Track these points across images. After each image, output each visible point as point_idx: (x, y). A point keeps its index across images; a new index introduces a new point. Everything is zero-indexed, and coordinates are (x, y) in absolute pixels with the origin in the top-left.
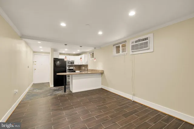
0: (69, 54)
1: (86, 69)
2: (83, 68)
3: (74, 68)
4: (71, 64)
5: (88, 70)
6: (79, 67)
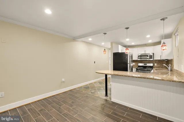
1: (170, 68)
2: (164, 65)
3: (156, 64)
5: (173, 70)
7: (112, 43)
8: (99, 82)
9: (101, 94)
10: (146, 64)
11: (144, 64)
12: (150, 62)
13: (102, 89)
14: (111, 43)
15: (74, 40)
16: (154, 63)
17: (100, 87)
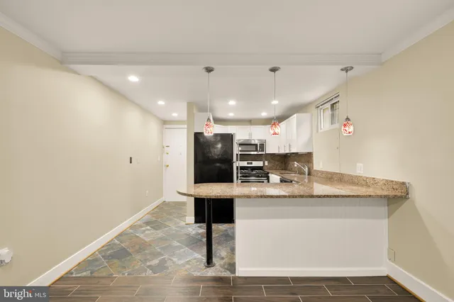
0: (250, 122)
1: (306, 170)
2: (296, 164)
3: (266, 163)
4: (256, 150)
5: (313, 173)
6: (283, 161)
7: (190, 106)
8: (147, 223)
9: (188, 262)
10: (251, 163)
11: (248, 163)
12: (257, 158)
13: (176, 244)
14: (188, 103)
15: (62, 63)
16: (264, 159)
17: (161, 239)
